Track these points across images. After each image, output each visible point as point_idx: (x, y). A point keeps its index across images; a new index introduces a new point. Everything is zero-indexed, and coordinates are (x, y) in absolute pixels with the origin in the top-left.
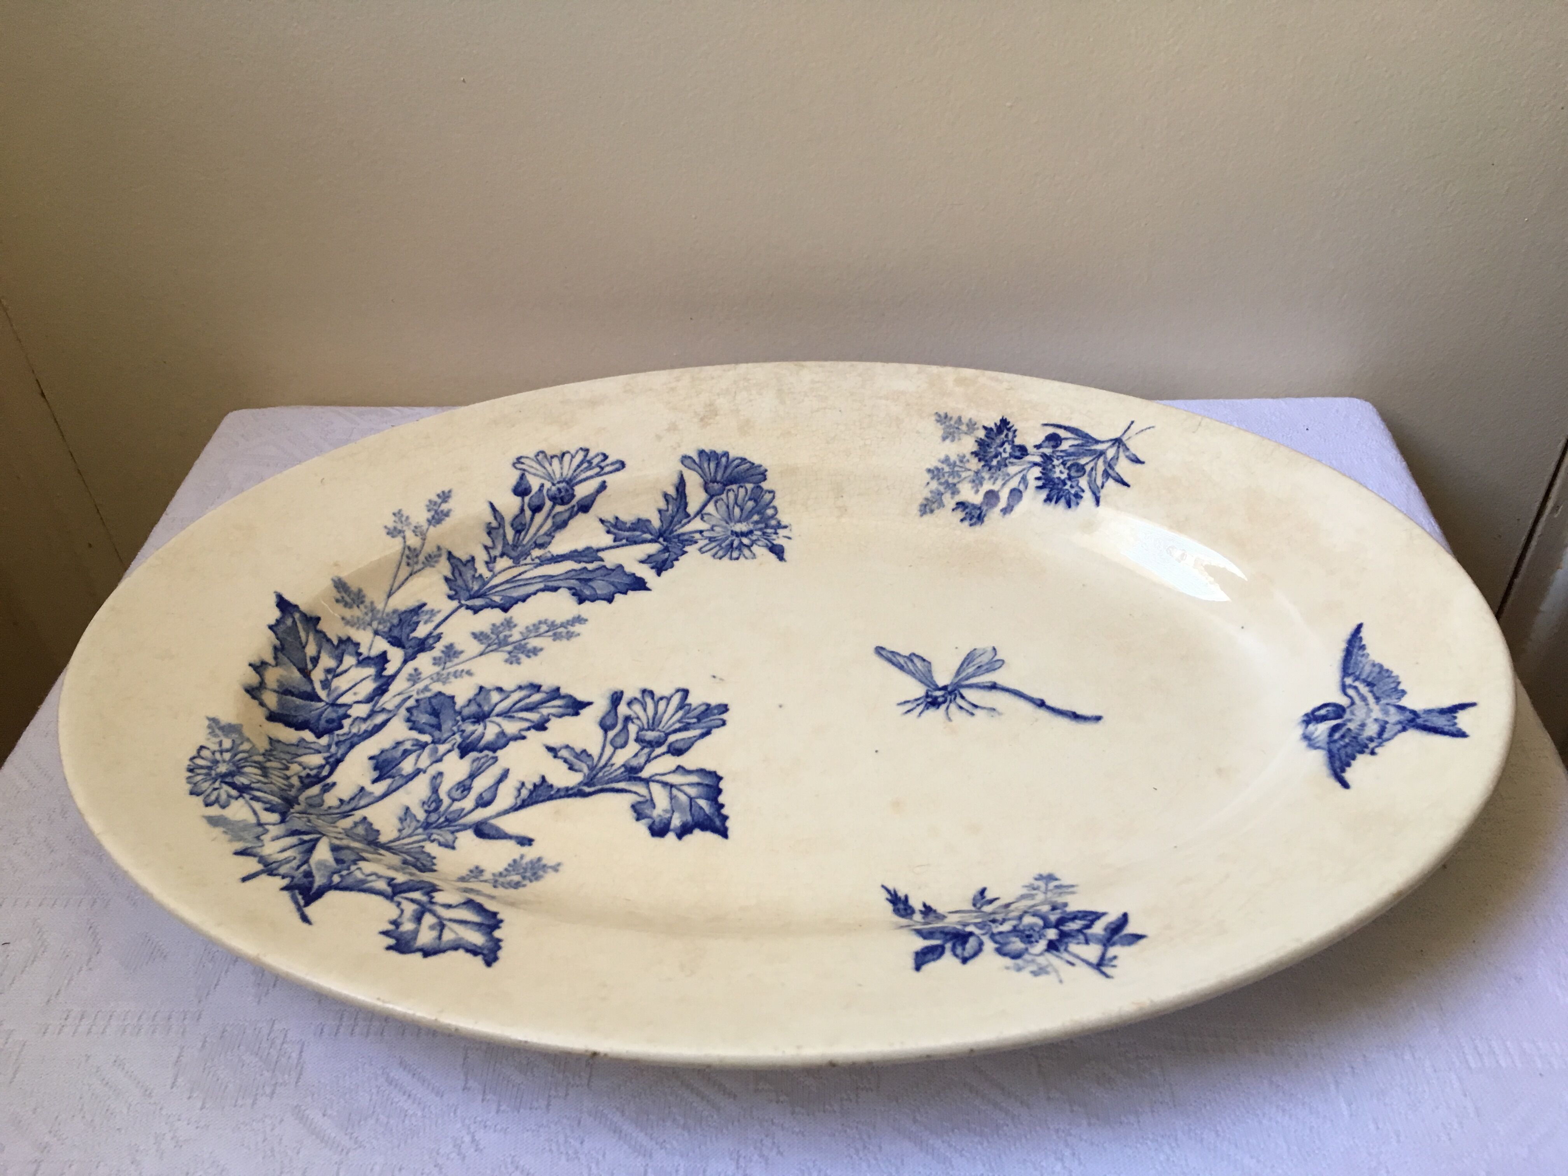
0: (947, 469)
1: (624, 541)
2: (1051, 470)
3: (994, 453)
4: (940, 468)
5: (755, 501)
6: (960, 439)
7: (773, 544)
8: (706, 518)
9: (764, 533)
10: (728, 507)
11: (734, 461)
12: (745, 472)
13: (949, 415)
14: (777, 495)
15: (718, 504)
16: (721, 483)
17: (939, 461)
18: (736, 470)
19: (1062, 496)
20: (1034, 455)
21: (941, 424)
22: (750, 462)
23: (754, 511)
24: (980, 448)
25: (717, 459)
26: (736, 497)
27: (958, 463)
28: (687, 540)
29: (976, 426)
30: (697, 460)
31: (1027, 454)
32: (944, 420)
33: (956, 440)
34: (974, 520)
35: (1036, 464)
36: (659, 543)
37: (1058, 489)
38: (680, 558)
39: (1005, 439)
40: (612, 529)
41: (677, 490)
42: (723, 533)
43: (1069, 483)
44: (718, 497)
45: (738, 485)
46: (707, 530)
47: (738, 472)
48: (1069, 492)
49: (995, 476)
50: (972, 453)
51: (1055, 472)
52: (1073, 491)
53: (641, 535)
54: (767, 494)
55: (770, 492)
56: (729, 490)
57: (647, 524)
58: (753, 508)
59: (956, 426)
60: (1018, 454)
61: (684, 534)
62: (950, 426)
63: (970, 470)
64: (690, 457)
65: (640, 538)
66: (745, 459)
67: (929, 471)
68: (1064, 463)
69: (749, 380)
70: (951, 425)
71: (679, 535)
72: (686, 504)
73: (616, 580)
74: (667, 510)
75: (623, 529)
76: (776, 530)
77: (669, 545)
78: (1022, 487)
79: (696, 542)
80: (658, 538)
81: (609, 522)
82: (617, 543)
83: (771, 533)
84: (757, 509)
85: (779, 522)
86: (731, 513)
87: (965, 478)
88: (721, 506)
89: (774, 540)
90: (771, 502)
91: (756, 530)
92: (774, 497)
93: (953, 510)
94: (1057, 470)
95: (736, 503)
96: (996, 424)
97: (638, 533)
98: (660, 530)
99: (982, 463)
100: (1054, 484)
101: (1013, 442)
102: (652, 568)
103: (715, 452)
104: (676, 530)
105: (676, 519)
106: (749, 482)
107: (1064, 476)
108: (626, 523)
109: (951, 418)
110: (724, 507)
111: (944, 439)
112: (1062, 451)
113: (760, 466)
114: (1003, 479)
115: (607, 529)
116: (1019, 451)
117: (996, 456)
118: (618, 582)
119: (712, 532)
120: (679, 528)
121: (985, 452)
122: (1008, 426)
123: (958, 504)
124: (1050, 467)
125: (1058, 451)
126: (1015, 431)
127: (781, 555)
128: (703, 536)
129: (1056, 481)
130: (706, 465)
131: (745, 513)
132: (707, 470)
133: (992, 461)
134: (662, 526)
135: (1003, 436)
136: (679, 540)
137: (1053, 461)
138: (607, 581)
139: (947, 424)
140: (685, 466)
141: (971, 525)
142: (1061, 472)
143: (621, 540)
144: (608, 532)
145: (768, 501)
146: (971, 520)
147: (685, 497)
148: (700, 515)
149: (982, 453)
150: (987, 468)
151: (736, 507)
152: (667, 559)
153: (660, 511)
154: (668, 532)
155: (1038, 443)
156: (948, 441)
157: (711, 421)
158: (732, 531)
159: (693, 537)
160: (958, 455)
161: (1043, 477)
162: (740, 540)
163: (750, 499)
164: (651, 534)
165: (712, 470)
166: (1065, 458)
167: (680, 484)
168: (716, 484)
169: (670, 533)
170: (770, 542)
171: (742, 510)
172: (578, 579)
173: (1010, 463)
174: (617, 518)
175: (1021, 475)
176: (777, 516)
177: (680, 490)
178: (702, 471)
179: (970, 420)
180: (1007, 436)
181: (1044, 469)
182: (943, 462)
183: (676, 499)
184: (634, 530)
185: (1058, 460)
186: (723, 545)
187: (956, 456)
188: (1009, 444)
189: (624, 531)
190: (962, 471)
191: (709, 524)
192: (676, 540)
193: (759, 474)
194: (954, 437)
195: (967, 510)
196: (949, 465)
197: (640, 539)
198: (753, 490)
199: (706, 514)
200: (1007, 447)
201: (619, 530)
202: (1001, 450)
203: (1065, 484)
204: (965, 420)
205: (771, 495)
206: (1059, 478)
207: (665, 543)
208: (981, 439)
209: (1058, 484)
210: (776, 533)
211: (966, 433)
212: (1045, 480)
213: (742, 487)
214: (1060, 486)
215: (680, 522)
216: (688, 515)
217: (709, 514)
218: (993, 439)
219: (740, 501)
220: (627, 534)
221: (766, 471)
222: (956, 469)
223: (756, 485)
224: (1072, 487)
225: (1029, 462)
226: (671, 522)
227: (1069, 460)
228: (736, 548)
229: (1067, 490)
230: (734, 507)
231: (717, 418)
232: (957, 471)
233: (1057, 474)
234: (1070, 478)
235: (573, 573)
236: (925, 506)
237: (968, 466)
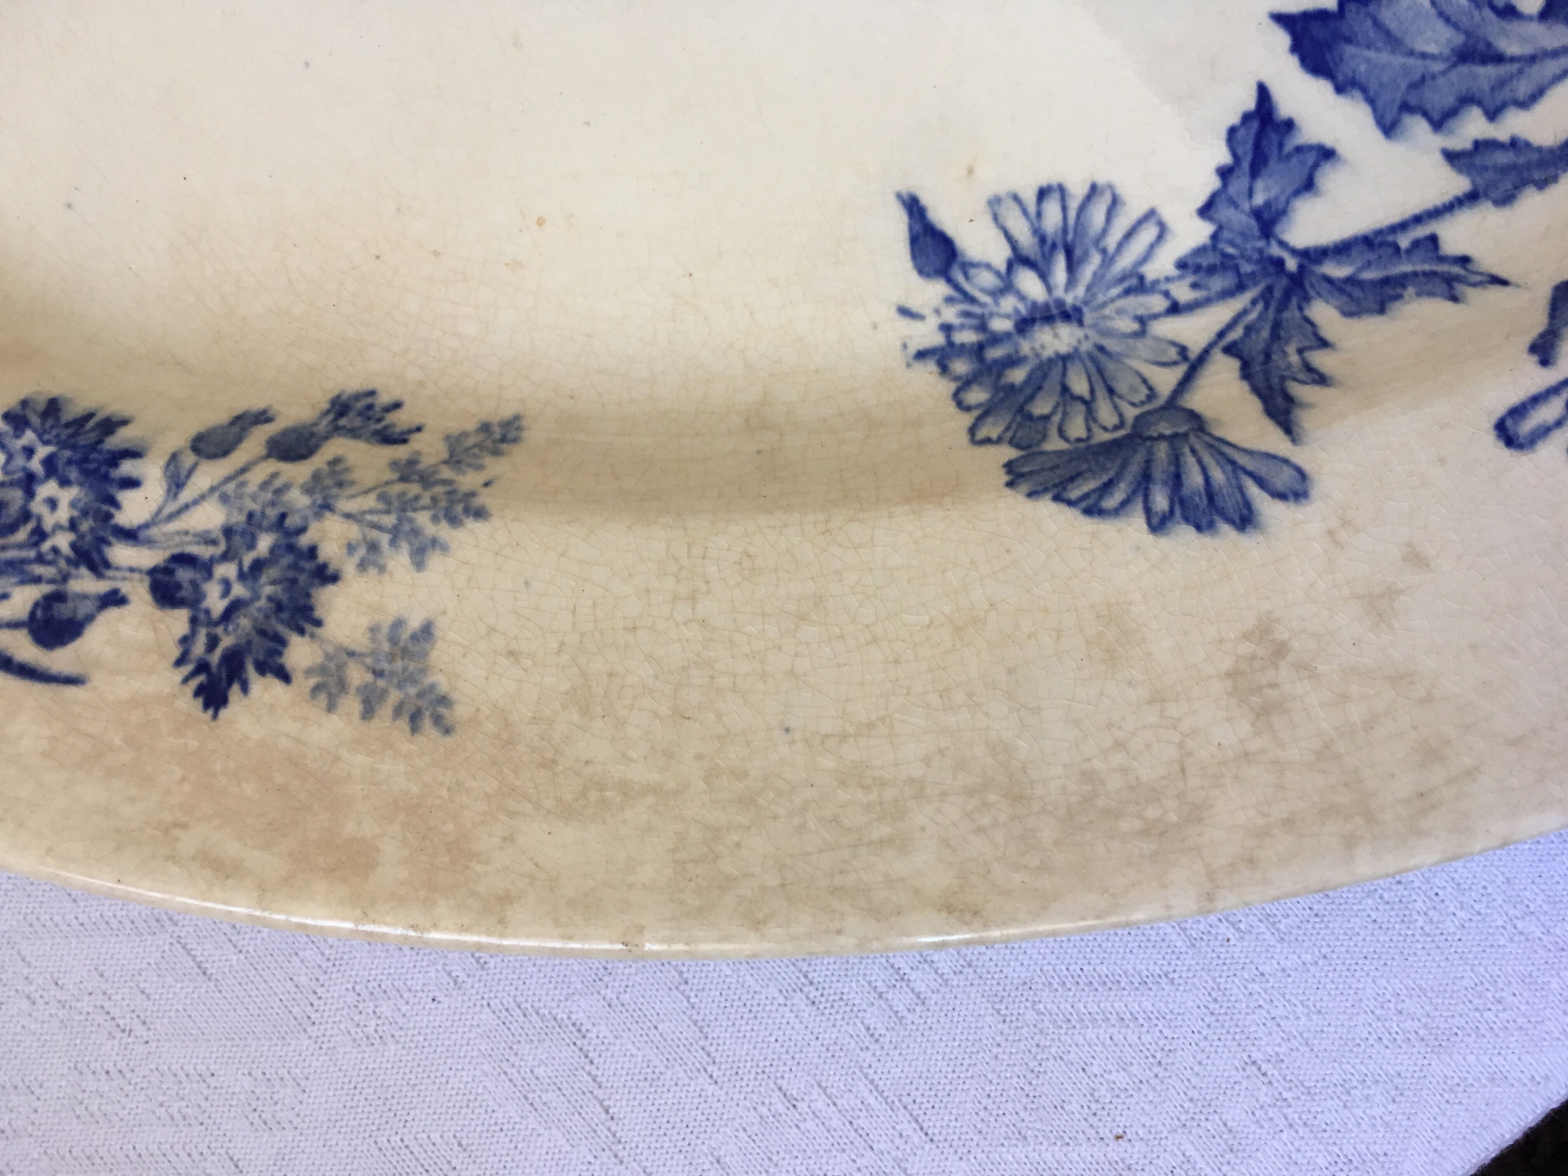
0: (422, 519)
1: (1404, 242)
2: (85, 513)
3: (264, 579)
4: (444, 524)
5: (1030, 417)
6: (374, 630)
7: (950, 281)
8: (1173, 354)
9: (982, 327)
10: (1111, 391)
11: (1124, 504)
12: (1079, 475)
13: (403, 724)
14: (965, 438)
15: (1144, 391)
16: (1151, 438)
17: (445, 548)
18: (1111, 474)
19: (68, 425)
20: (132, 570)
21: (432, 687)
22: (1070, 503)
23: (1028, 391)
24: (308, 596)
25: (1182, 502)
26: (1091, 415)
27: (384, 539)
28: (1211, 270)
29: (313, 681)
30: (1253, 491)
31: (152, 572)
32: (423, 703)
33: (385, 630)
34: (360, 405)
35: (130, 535)
36: (1294, 252)
37: (74, 447)
38: (1215, 183)
39: (219, 630)
40: (1456, 270)
41: (1290, 399)
42: (1107, 311)
43: (36, 465)
44: (1147, 407)
45: (1095, 441)
46: (1156, 316)
47: (1104, 469)
48: (40, 436)
49: (269, 496)
50: (334, 578)
51: (73, 505)
52: (29, 437)
53: (1360, 270)
54: (994, 435)
55: (988, 441)
56: (1116, 428)
57: (1353, 308)
58: (1031, 398)
59: (381, 683)
60: (184, 575)
61: (1227, 294)
62: (406, 679)
63: (348, 516)
64: (1281, 496)
65: (1359, 264)
66: (1088, 512)
67: (480, 514)
68: (40, 535)
69: (1145, 833)
70: (399, 687)
71: (1240, 287)
72: (1246, 373)
73: (1384, 57)
74: (1300, 351)
75: (1422, 279)
76: (950, 344)
77: (1260, 244)
78: (189, 459)
79: (1182, 265)
80: (1301, 267)
81: (1475, 285)
82: (1421, 232)
83: (962, 327)
84: (1021, 399)
85: (944, 369)
86: (1096, 378)
87: (366, 492)
88: (1133, 390)
89: (949, 300)
90: (980, 419)
91: (1008, 335)
92: (972, 430)
93: (419, 429)
94: (63, 514)
95: (1088, 404)
96: (245, 689)
97: (1369, 275)
98: (1307, 299)
99: (304, 541)
100: (81, 463)
101: (194, 621)
102: (1289, 125)
103: (1199, 528)
104: (1254, 302)
105: (1265, 334)
106: (1060, 453)
107: (48, 489)
108: (1419, 294)
109: (398, 711)
110: (1121, 387)
111: (426, 632)
112: (37, 580)
113: (1031, 495)
114: (243, 484)
115: (1470, 267)
116: (178, 586)
117: (258, 566)
118: (1378, 50)
119: (1141, 311)
120: (1245, 312)
121: (294, 581)
122: (201, 678)
123: (404, 441)
124: (85, 526)
125: (51, 581)
126: (180, 662)
127: (918, 227)
128: (1167, 294)
129: (73, 474)
130: (1218, 475)
131: (1052, 383)
132: (1209, 460)
133: (273, 550)
134: (1301, 309)
135: (227, 642)
136: (1236, 268)
137: (73, 546)
138: (1411, 53)
139: (412, 691)
140: (1286, 461)
141: (372, 393)
142: (52, 503)
143: (1416, 244)
144: (1464, 260)
145: (990, 420)
146: (370, 407)
147: (1256, 390)
148: (1193, 354)
149: (303, 578)
150: (292, 521)
151: (1087, 396)
152: (1255, 172)
153: (1324, 344)
154: (1278, 294)
155: (112, 613)
156: (415, 623)
157: (1245, 648)
158: (1080, 323)
159: (1195, 286)
160: (382, 569)
161: (113, 490)
162: (1049, 289)
163: (1046, 418)
164: (1328, 280)
165: (1190, 461)
166: (32, 554)
167: (1288, 412)
168: (1168, 432)
169: (1269, 289)
170: (957, 287)
171: (1065, 389)
172: (1499, 58)
173: (214, 542)
174: (1454, 299)
175: (186, 495)
176: (953, 386)
177: (1279, 400)
178: (1223, 454)
179: (331, 708)
180: (213, 643)
181: (109, 516)
182: (434, 542)
183: (1283, 379)
184: (1386, 281)
185: (55, 550)
186: (1096, 260)
187: (391, 565)
188: (208, 612)
189: (1415, 274)
190: (371, 512)
191: (1157, 339)
192: (1247, 268)
193: (1031, 473)
194: (393, 640)
195: (378, 426)
196: (416, 532)
197: (1360, 256)
198: (1044, 437)
199: (1175, 363)
200: (215, 603)
201: (1433, 274)
202: (239, 590)
203: (49, 463)
204: (352, 705)
205: (981, 434)
206: (64, 482)
207: (1275, 251)
208: (301, 632)
209: (70, 462)
210: (947, 328)
211: (351, 654)
212: (106, 478)
213: (1079, 440)
214: (67, 453)
215: (1249, 329)
216: (1230, 350)
217: (1164, 364)
218: (262, 632)
219: (1080, 408)
220: (1405, 267)
221: (1010, 484)
222: (389, 520)
223: (1035, 449)
224: (29, 452)
225: (150, 543)
226: (1277, 326)
227: (20, 546)
228: (1054, 246)
229: (46, 443)
230: (1092, 391)
231: (1227, 664)
232: (388, 512)
233: (67, 496)
234: (29, 483)
235: (1523, 88)
236: (503, 439)
237: (353, 531)
